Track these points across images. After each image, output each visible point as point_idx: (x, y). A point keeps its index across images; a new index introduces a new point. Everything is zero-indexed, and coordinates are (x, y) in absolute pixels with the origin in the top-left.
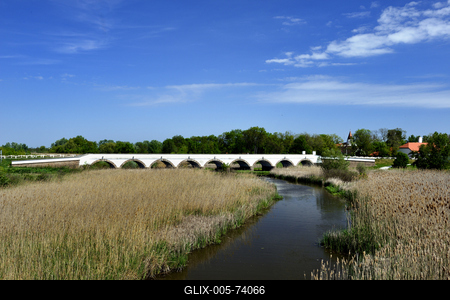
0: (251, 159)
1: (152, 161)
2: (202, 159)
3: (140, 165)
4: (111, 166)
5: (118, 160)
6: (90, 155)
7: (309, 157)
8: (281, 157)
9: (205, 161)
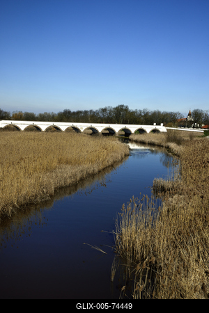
0: (117, 128)
1: (47, 127)
2: (82, 126)
3: (38, 129)
4: (17, 129)
5: (23, 125)
6: (3, 121)
7: (158, 127)
8: (138, 127)
9: (84, 128)
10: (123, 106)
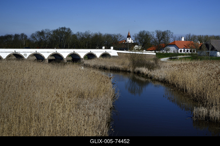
0: (65, 53)
2: (26, 53)
7: (108, 51)
8: (88, 51)
9: (28, 54)
10: (65, 28)
